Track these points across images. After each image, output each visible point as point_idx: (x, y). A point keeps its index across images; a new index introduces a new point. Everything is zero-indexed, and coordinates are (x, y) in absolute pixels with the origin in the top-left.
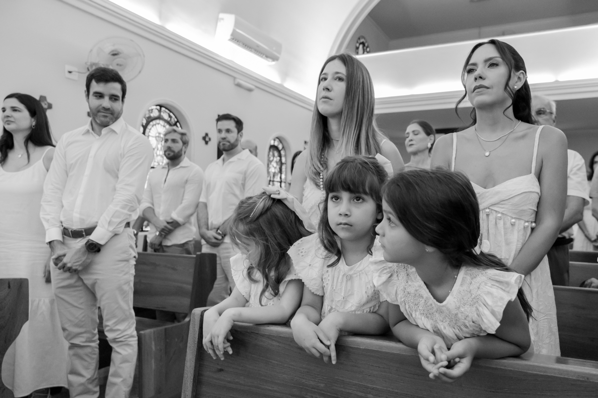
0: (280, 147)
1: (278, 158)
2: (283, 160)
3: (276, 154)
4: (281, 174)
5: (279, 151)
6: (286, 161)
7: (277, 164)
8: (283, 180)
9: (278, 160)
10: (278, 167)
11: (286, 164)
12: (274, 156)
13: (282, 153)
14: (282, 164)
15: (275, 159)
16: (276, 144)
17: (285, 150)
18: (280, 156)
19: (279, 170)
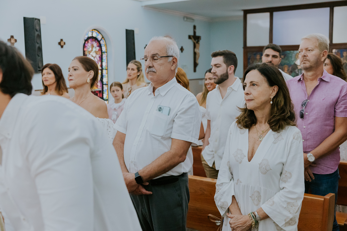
0: (99, 37)
1: (98, 48)
2: (104, 49)
3: (95, 44)
4: (102, 62)
5: (99, 42)
6: (107, 49)
7: (97, 54)
8: (104, 67)
9: (97, 50)
10: (98, 56)
11: (106, 52)
12: (93, 46)
13: (102, 42)
14: (102, 52)
15: (94, 49)
16: (95, 35)
17: (104, 39)
18: (100, 46)
19: (99, 59)
